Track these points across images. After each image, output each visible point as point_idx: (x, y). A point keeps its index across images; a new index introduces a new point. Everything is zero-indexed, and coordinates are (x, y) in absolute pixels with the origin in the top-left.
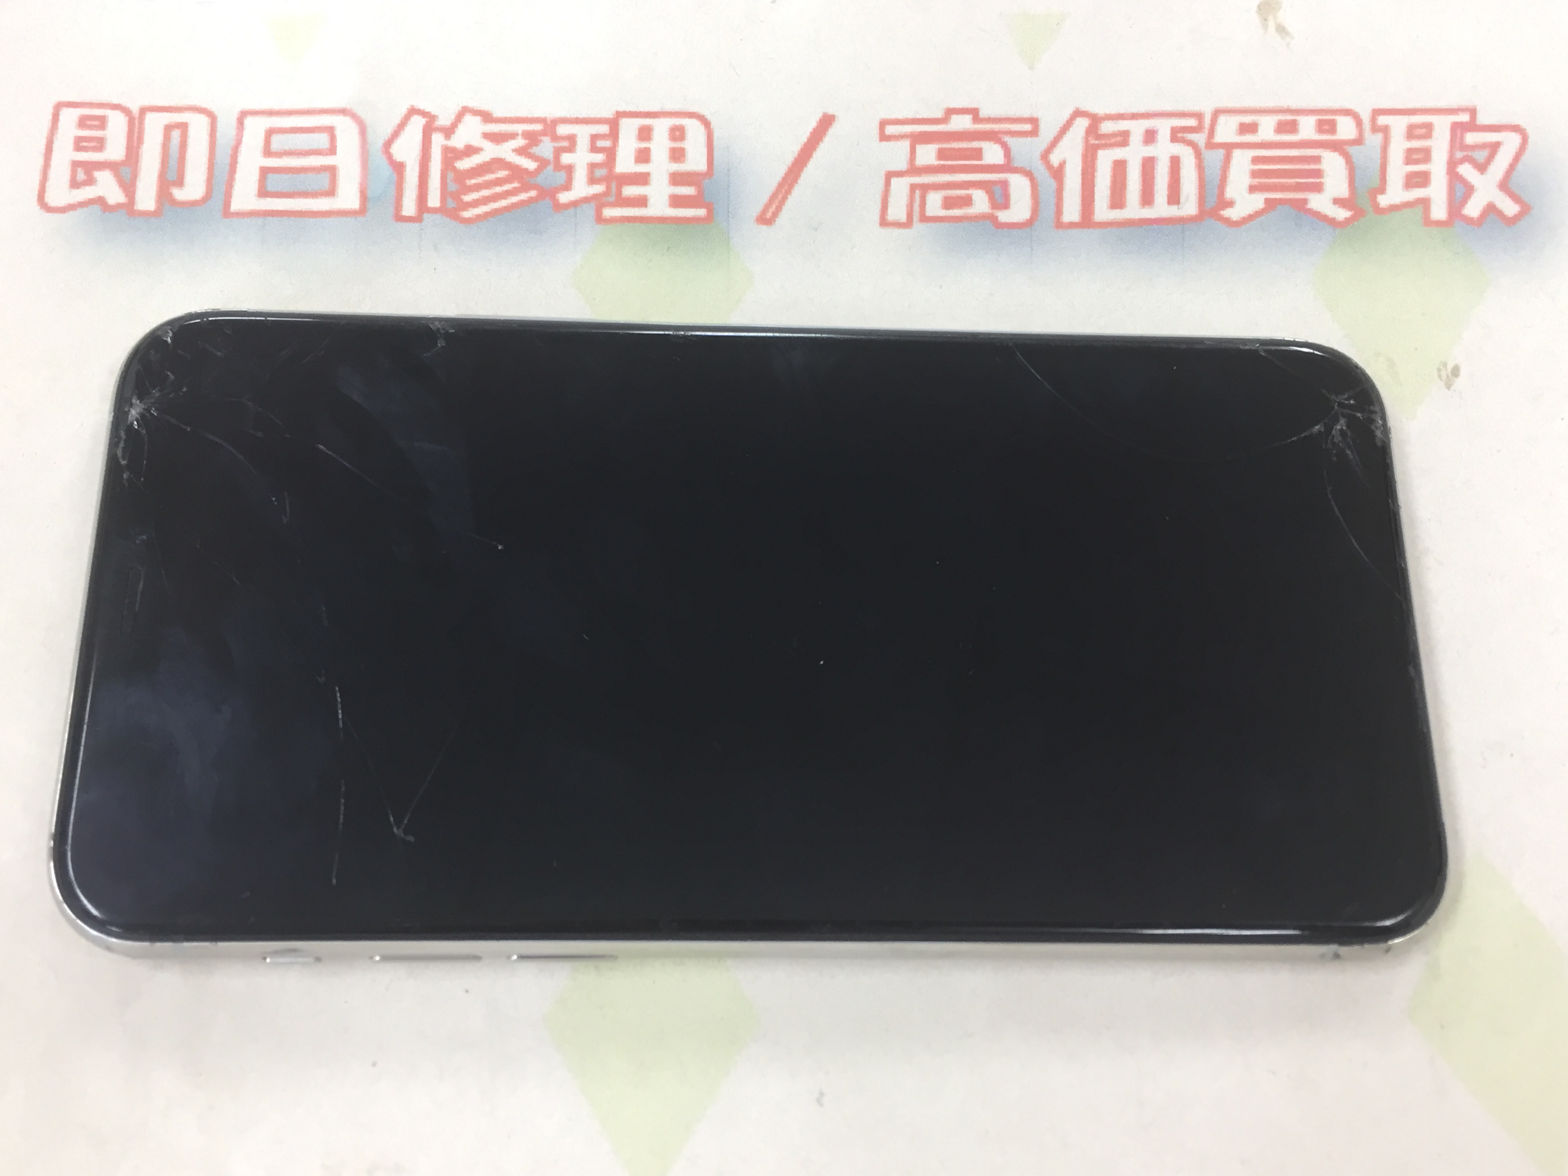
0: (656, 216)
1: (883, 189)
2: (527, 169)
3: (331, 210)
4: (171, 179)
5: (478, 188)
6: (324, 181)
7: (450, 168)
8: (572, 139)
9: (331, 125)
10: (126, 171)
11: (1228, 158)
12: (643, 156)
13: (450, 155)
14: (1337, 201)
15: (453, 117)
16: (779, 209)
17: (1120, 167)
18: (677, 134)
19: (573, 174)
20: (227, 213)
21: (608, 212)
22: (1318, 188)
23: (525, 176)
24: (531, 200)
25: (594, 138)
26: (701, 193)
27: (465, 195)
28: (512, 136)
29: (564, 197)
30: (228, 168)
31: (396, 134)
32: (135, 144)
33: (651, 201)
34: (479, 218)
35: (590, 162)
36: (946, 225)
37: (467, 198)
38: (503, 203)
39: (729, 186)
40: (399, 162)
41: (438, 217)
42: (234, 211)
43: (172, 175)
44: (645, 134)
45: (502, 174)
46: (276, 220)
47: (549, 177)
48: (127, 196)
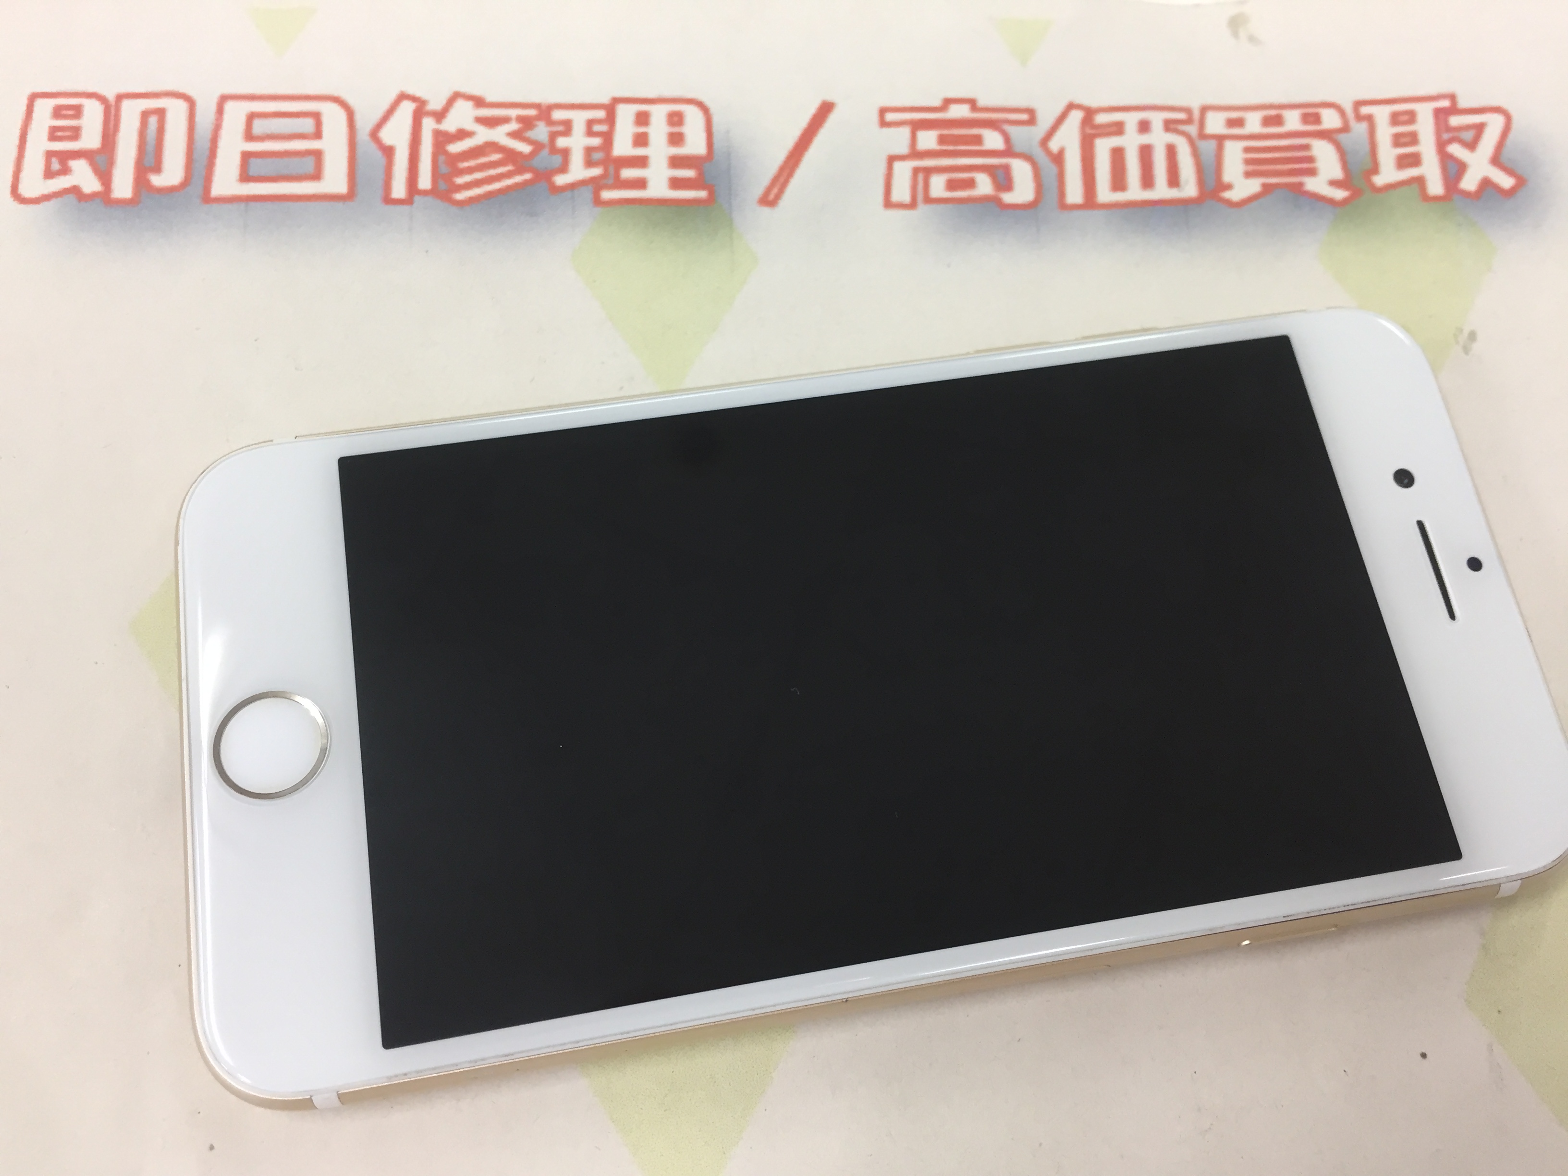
0: (656, 198)
1: (886, 172)
2: (522, 152)
3: (317, 194)
4: (148, 165)
5: (470, 170)
6: (308, 164)
7: (441, 151)
8: (568, 124)
9: (317, 111)
10: (101, 160)
11: (1220, 149)
12: (641, 140)
13: (441, 139)
14: (1333, 183)
15: (445, 102)
16: (781, 191)
17: (1118, 154)
18: (675, 119)
19: (569, 158)
20: (207, 198)
21: (606, 195)
22: (1312, 172)
23: (519, 160)
24: (526, 183)
25: (590, 123)
26: (701, 174)
27: (457, 177)
28: (506, 120)
29: (560, 180)
30: (208, 150)
31: (385, 119)
32: (111, 131)
33: (651, 184)
34: (472, 200)
35: (586, 146)
36: (949, 206)
37: (460, 180)
38: (497, 186)
39: (729, 170)
40: (389, 146)
41: (429, 200)
42: (214, 197)
43: (149, 161)
44: (642, 119)
45: (496, 157)
46: (259, 204)
47: (545, 160)
48: (103, 184)
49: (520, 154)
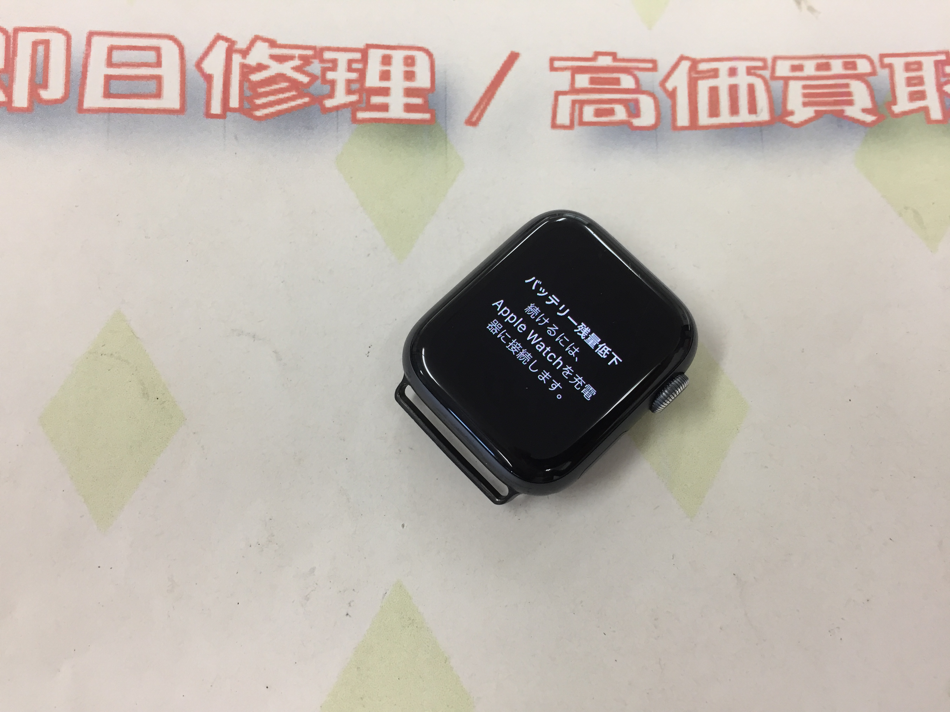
0: (395, 118)
1: (553, 103)
2: (302, 82)
3: (158, 109)
4: (38, 83)
5: (266, 94)
6: (152, 86)
7: (246, 79)
8: (334, 62)
9: (158, 46)
10: (4, 78)
11: (786, 86)
12: (385, 76)
13: (245, 70)
14: (865, 111)
15: (248, 42)
16: (482, 116)
17: (714, 92)
18: (409, 61)
19: (335, 87)
20: (81, 109)
21: (361, 115)
22: (850, 103)
23: (300, 87)
24: (305, 105)
25: (350, 62)
26: (426, 102)
27: (257, 99)
28: (291, 58)
29: (329, 103)
30: (80, 74)
31: (206, 54)
32: (11, 56)
33: (391, 108)
34: (267, 117)
35: (347, 79)
36: (595, 128)
37: (259, 102)
38: (285, 106)
39: (446, 99)
40: (209, 74)
41: (237, 115)
42: (86, 108)
43: (39, 79)
44: (386, 60)
45: (284, 85)
46: (117, 115)
47: (318, 88)
48: (6, 96)
49: (301, 83)
